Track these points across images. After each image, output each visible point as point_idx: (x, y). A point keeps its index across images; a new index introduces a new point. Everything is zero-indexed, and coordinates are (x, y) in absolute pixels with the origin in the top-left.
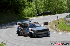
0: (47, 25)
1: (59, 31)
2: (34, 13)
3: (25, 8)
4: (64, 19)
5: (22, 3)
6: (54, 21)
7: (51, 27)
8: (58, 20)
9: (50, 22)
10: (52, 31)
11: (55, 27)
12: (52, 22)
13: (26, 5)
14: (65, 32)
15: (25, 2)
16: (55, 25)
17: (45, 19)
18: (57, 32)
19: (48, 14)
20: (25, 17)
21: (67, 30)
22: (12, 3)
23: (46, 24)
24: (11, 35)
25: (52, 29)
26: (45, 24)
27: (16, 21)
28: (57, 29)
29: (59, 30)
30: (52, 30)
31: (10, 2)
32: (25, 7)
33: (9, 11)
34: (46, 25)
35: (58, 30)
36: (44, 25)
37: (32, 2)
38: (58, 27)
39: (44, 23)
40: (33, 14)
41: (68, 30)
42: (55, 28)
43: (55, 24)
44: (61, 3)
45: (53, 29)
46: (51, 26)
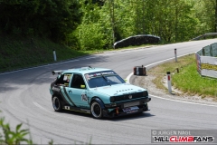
0: (145, 75)
1: (179, 95)
2: (105, 37)
3: (80, 23)
4: (194, 57)
5: (70, 8)
6: (164, 65)
7: (154, 82)
8: (176, 61)
9: (153, 68)
10: (158, 95)
11: (166, 81)
12: (158, 65)
13: (82, 14)
14: (196, 96)
15: (80, 6)
16: (167, 77)
17: (136, 57)
18: (172, 97)
19: (146, 43)
20: (79, 49)
21: (203, 90)
22: (40, 7)
23: (141, 72)
24: (36, 104)
25: (158, 87)
26: (138, 73)
27: (52, 61)
28: (173, 89)
29: (180, 92)
30: (158, 91)
31: (36, 5)
32: (78, 20)
33: (31, 30)
34: (140, 75)
35: (176, 91)
36: (135, 74)
37: (101, 4)
38: (176, 81)
39: (135, 69)
40: (104, 42)
41: (207, 93)
42: (166, 85)
43: (169, 73)
44: (187, 9)
45: (160, 86)
46: (154, 78)
